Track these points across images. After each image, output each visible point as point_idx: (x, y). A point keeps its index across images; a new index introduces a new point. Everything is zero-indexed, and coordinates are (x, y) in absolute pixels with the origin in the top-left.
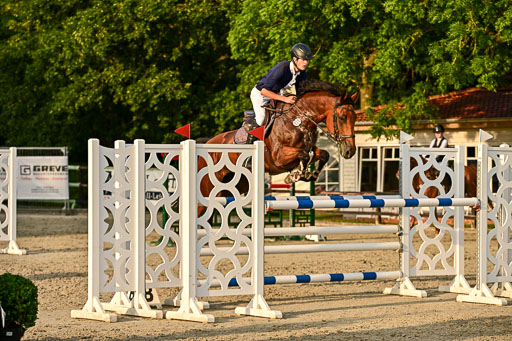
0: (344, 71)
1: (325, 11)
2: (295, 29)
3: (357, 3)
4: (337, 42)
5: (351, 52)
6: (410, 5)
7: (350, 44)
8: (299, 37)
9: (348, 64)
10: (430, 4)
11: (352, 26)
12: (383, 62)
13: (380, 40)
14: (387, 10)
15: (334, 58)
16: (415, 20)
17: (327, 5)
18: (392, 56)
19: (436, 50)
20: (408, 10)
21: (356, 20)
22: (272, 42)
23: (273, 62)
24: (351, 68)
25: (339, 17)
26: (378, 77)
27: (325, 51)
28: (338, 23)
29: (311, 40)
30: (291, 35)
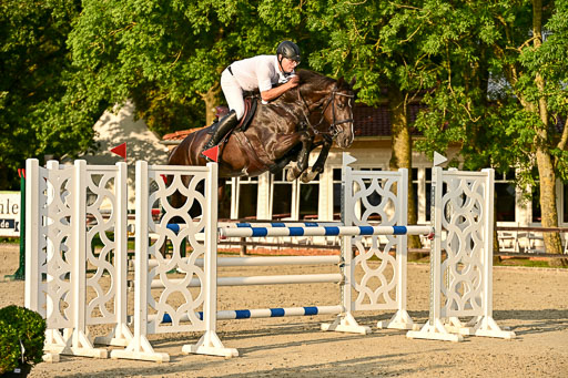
1: (189, 14)
2: (151, 34)
3: (224, 6)
4: (200, 48)
7: (213, 51)
8: (157, 44)
9: (212, 75)
10: (304, 8)
14: (263, 15)
15: (196, 67)
16: (290, 26)
17: (191, 7)
19: (316, 61)
20: (282, 14)
21: (224, 24)
22: (121, 47)
23: (122, 70)
25: (205, 21)
27: (185, 58)
28: (202, 27)
29: (170, 45)
30: (147, 40)
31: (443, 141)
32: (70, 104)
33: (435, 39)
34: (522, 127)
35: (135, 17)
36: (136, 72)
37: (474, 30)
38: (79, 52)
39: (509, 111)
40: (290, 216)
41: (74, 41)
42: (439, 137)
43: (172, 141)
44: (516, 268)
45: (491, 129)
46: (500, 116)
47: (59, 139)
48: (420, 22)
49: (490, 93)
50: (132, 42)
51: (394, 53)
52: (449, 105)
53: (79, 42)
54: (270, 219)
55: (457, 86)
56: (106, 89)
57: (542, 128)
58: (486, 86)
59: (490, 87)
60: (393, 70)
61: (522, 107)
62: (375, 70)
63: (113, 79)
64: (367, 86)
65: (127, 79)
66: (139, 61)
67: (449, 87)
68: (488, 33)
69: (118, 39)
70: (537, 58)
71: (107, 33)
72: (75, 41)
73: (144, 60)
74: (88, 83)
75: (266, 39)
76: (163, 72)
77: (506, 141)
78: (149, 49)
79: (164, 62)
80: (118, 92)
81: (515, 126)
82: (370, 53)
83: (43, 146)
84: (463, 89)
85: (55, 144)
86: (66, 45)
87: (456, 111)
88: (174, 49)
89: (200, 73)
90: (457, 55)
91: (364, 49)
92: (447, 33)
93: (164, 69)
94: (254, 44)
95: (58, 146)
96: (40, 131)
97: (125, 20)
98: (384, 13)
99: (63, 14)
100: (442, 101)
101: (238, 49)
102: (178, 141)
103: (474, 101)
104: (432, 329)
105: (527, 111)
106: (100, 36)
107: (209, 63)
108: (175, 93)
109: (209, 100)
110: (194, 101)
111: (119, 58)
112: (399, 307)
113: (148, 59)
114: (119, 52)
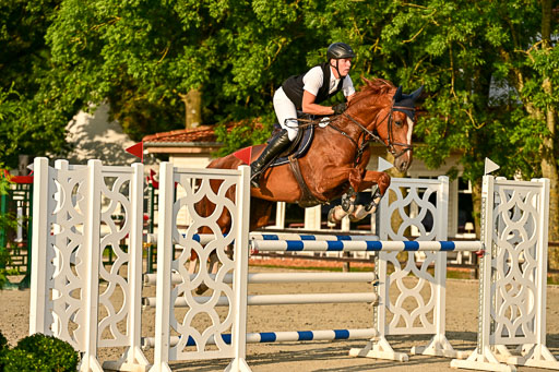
0: (195, 82)
1: (178, 8)
2: (136, 29)
4: (188, 45)
5: (202, 60)
6: (279, 5)
8: (143, 39)
9: (201, 73)
10: (300, 4)
11: (210, 28)
12: (247, 73)
13: (240, 45)
14: (257, 10)
15: (184, 65)
16: (285, 22)
18: (256, 66)
19: (315, 60)
20: (277, 11)
21: (215, 20)
22: (105, 42)
23: (104, 67)
24: (204, 78)
25: (195, 16)
26: (235, 89)
27: (172, 55)
28: (192, 23)
29: (156, 42)
30: (133, 35)
31: (444, 148)
32: (43, 102)
33: (440, 40)
34: (528, 135)
35: (120, 10)
36: (120, 69)
37: (480, 30)
38: (60, 47)
39: (514, 118)
41: (53, 36)
42: (441, 144)
43: (152, 143)
47: (31, 140)
48: (424, 21)
49: (492, 98)
50: (117, 37)
51: (393, 54)
52: (452, 113)
53: (60, 36)
55: (461, 90)
56: (87, 87)
57: (548, 137)
58: (487, 93)
59: (492, 93)
60: (393, 72)
61: (527, 114)
62: (372, 73)
63: (95, 77)
65: (110, 76)
66: (123, 58)
67: (452, 91)
68: (494, 34)
69: (100, 35)
70: (550, 62)
71: (89, 28)
72: (55, 36)
73: (129, 57)
74: (68, 81)
75: (260, 36)
76: (148, 70)
78: (135, 45)
79: (151, 59)
80: (100, 91)
81: (520, 134)
82: (368, 54)
83: (14, 146)
85: (26, 144)
86: (44, 41)
88: (161, 46)
89: (188, 72)
90: (461, 58)
91: (362, 49)
92: (453, 34)
93: (150, 66)
94: (248, 42)
95: (29, 147)
96: (11, 131)
97: (109, 13)
98: (387, 11)
99: (38, 8)
100: (444, 105)
102: (158, 143)
103: (476, 107)
104: (481, 357)
105: (533, 117)
106: (81, 30)
107: (197, 61)
108: (153, 94)
109: (189, 101)
110: (173, 102)
111: (102, 54)
112: (437, 331)
113: (132, 55)
114: (102, 47)
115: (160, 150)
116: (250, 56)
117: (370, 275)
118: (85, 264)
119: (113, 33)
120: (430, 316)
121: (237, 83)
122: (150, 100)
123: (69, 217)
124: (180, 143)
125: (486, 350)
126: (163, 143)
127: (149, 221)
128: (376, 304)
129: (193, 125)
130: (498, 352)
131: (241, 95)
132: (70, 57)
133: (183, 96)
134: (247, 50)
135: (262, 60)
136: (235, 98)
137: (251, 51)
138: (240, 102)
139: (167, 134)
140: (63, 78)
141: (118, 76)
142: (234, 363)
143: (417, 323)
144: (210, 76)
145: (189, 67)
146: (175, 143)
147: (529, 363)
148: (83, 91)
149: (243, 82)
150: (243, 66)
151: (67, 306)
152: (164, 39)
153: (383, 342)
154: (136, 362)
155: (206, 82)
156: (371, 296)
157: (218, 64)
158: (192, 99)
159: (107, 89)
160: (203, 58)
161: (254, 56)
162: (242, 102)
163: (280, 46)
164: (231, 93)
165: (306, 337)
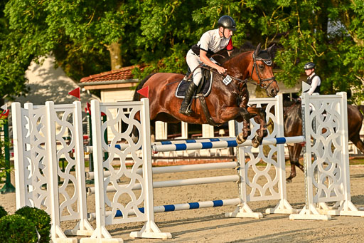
0: (115, 37)
4: (108, 11)
5: (119, 20)
7: (118, 12)
8: (75, 9)
9: (118, 31)
12: (151, 28)
13: (145, 9)
15: (106, 26)
18: (157, 23)
19: (198, 17)
22: (48, 13)
23: (49, 31)
24: (121, 34)
26: (143, 40)
27: (95, 20)
29: (85, 11)
30: (67, 6)
31: (296, 72)
34: (356, 59)
36: (60, 31)
38: (15, 19)
39: (345, 47)
40: (181, 136)
41: (10, 11)
42: (294, 69)
43: (88, 83)
44: (357, 166)
45: (332, 61)
46: (338, 51)
49: (329, 34)
50: (56, 9)
51: (255, 7)
52: (300, 46)
53: (15, 11)
54: (166, 138)
55: (305, 30)
56: (37, 45)
58: (326, 29)
59: (329, 29)
60: (255, 20)
61: (354, 43)
62: (241, 22)
63: (42, 38)
64: (237, 33)
65: (53, 37)
67: (299, 31)
69: (44, 7)
71: (35, 3)
72: (11, 10)
73: (66, 22)
74: (23, 42)
76: (81, 31)
77: (344, 69)
78: (69, 13)
79: (81, 23)
80: (46, 48)
82: (237, 8)
84: (309, 32)
86: (4, 14)
87: (305, 49)
88: (89, 13)
89: (109, 30)
90: (303, 7)
91: (233, 5)
93: (82, 28)
94: (150, 6)
100: (294, 41)
101: (137, 10)
102: (92, 83)
103: (318, 42)
104: (308, 212)
105: (359, 45)
106: (30, 5)
107: (115, 22)
108: (86, 46)
109: (113, 50)
110: (101, 51)
111: (46, 21)
112: (282, 197)
113: (68, 21)
114: (46, 17)
115: (93, 88)
116: (153, 16)
117: (234, 163)
118: (48, 168)
119: (53, 6)
120: (276, 188)
121: (145, 36)
122: (84, 50)
123: (36, 139)
124: (108, 82)
125: (312, 207)
126: (96, 82)
127: (89, 139)
128: (240, 182)
129: (116, 67)
130: (321, 208)
131: (149, 44)
132: (23, 25)
133: (108, 47)
134: (150, 12)
135: (161, 18)
136: (144, 46)
137: (153, 13)
138: (148, 49)
139: (98, 75)
140: (19, 40)
141: (59, 36)
142: (147, 225)
143: (268, 192)
144: (125, 32)
145: (110, 27)
146: (104, 82)
147: (342, 213)
148: (35, 49)
149: (150, 35)
150: (148, 23)
151: (39, 195)
152: (90, 8)
153: (246, 207)
154: (85, 229)
155: (123, 36)
156: (236, 177)
157: (131, 23)
158: (114, 47)
159: (52, 47)
160: (119, 19)
161: (155, 16)
162: (149, 49)
163: (173, 7)
164: (141, 43)
165: (194, 206)
